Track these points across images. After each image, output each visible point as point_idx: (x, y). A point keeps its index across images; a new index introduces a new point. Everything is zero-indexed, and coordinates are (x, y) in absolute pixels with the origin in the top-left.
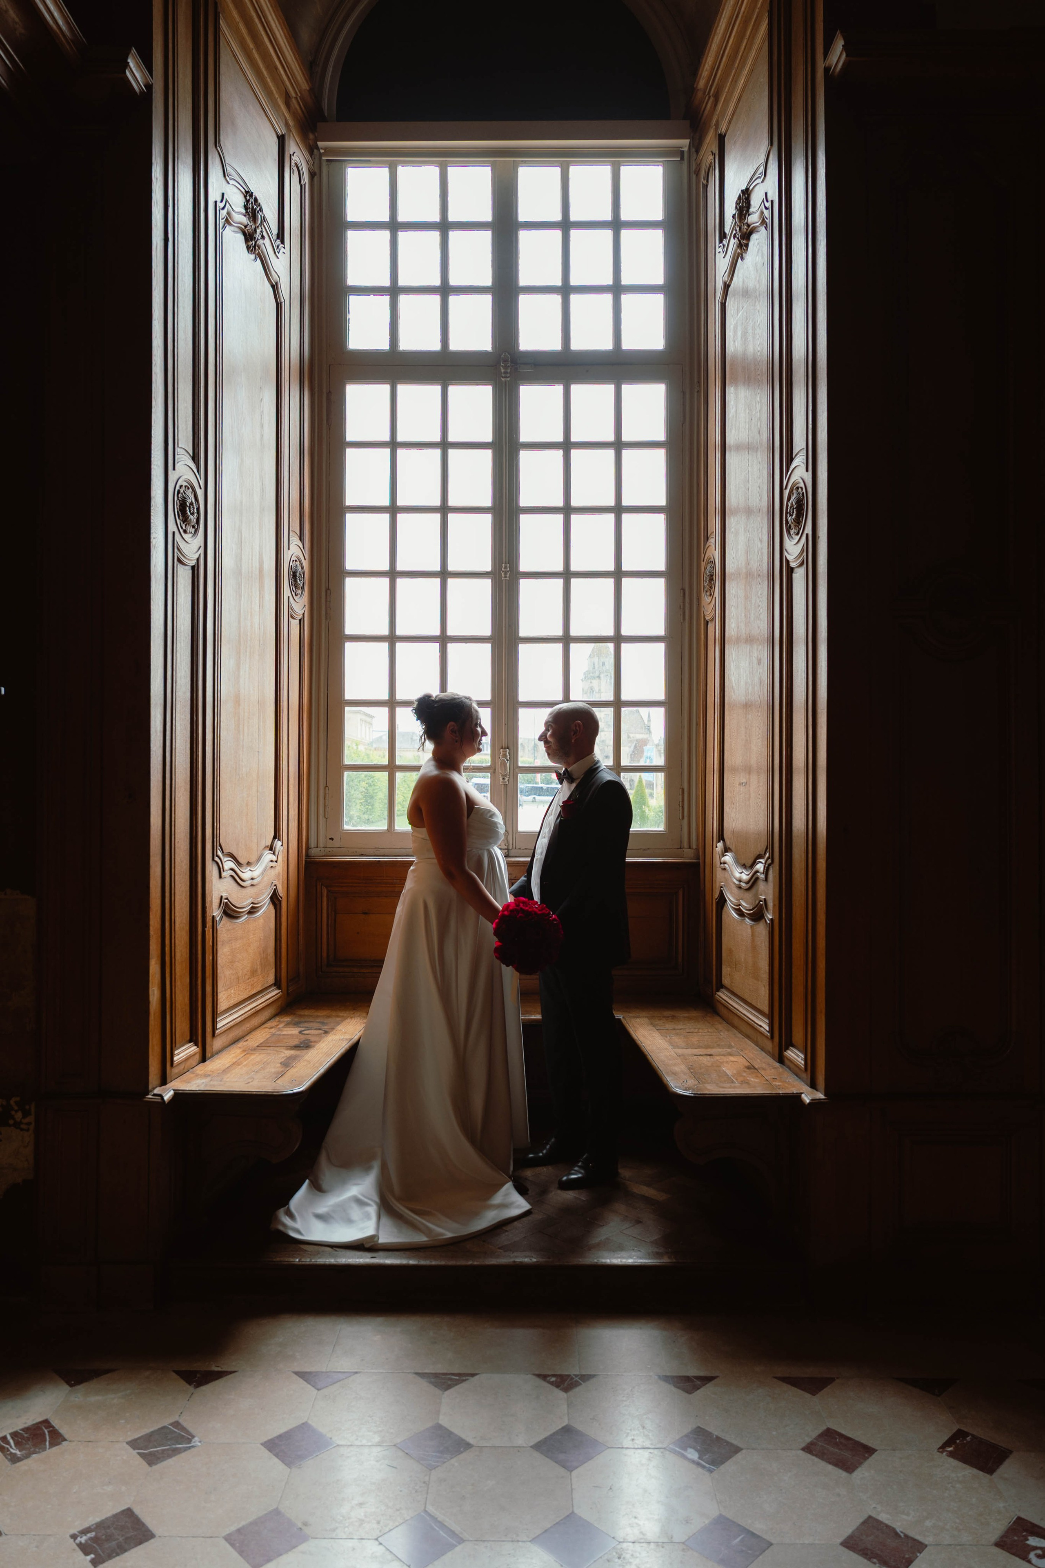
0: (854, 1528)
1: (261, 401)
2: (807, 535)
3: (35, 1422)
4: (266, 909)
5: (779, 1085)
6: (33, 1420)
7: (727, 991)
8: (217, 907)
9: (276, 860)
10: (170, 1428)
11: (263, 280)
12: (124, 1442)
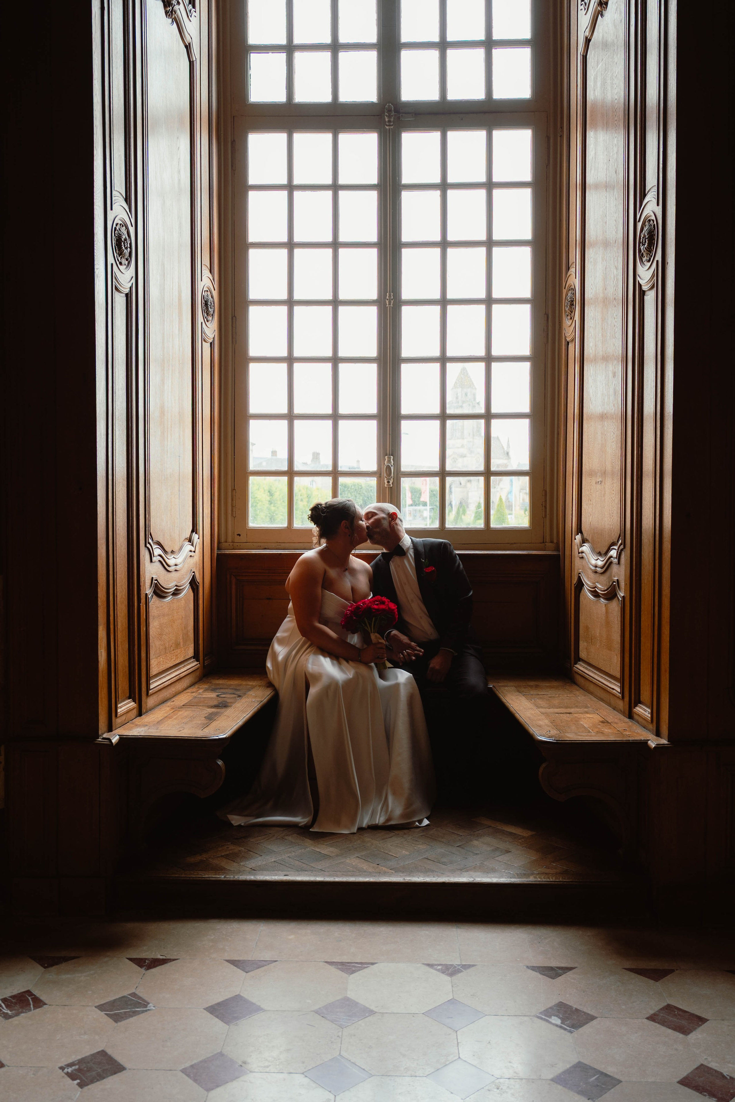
0: (690, 1071)
1: (178, 150)
2: (657, 261)
3: (19, 992)
4: (187, 591)
5: (629, 734)
6: (18, 991)
7: (584, 663)
8: (149, 587)
9: (194, 550)
10: (129, 997)
11: (179, 41)
12: (93, 1006)
